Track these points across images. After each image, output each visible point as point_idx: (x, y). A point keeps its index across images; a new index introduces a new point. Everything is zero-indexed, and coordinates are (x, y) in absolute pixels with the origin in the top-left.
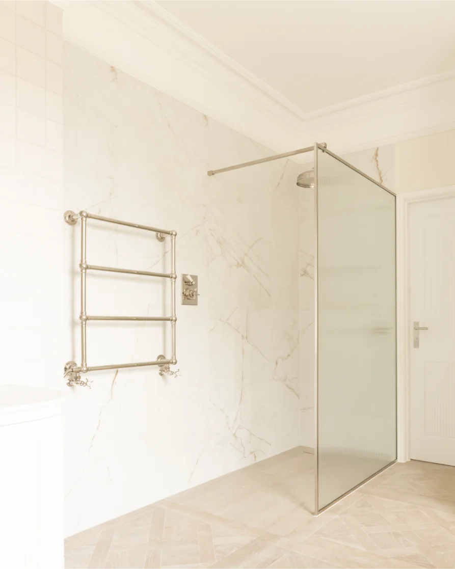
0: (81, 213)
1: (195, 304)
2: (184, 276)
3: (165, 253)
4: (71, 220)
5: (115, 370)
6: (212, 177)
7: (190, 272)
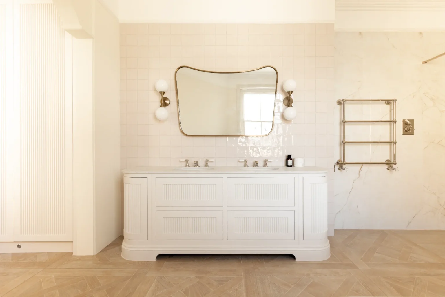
0: (343, 100)
1: (412, 133)
2: (404, 121)
3: (391, 110)
4: (339, 103)
5: (361, 164)
6: (426, 64)
7: (407, 118)
